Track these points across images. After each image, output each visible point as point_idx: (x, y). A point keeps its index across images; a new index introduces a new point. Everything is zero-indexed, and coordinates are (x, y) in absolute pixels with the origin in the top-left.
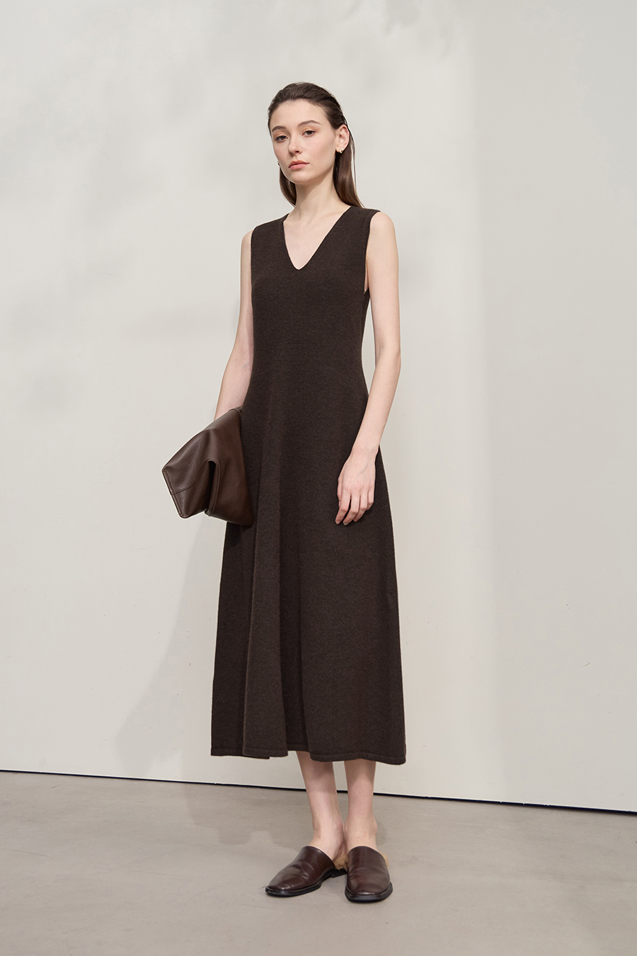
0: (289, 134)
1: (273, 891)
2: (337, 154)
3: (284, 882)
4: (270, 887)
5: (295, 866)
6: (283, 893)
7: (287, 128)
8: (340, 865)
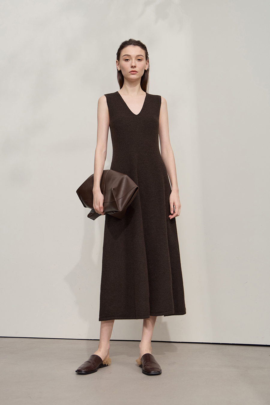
0: (131, 59)
1: (79, 372)
2: (145, 70)
3: (84, 369)
4: (77, 370)
5: (88, 362)
6: (83, 372)
7: (132, 56)
8: (104, 363)
